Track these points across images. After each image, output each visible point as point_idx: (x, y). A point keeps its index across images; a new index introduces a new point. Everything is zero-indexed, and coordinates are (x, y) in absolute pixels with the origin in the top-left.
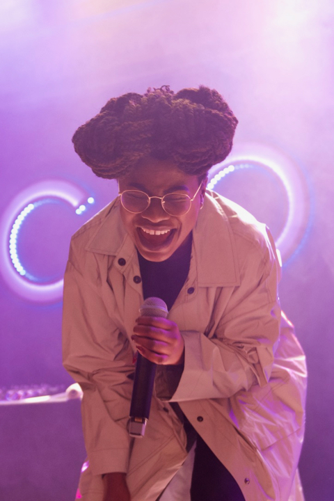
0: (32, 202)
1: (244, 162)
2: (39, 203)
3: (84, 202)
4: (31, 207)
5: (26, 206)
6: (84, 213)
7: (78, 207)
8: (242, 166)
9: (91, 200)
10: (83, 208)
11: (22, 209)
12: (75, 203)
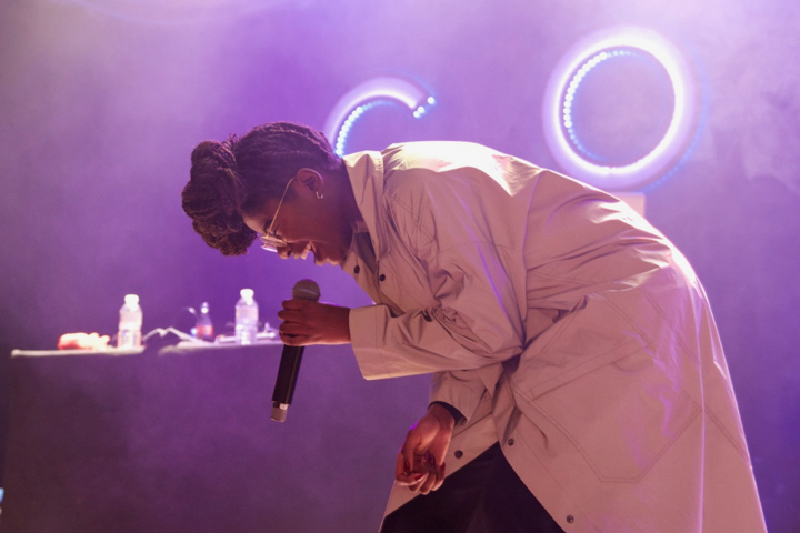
0: (361, 104)
1: (618, 48)
2: (370, 106)
3: (423, 103)
4: (360, 110)
5: (354, 109)
6: (423, 116)
7: (416, 109)
8: (616, 53)
9: (431, 101)
10: (421, 110)
11: (350, 113)
12: (411, 103)
